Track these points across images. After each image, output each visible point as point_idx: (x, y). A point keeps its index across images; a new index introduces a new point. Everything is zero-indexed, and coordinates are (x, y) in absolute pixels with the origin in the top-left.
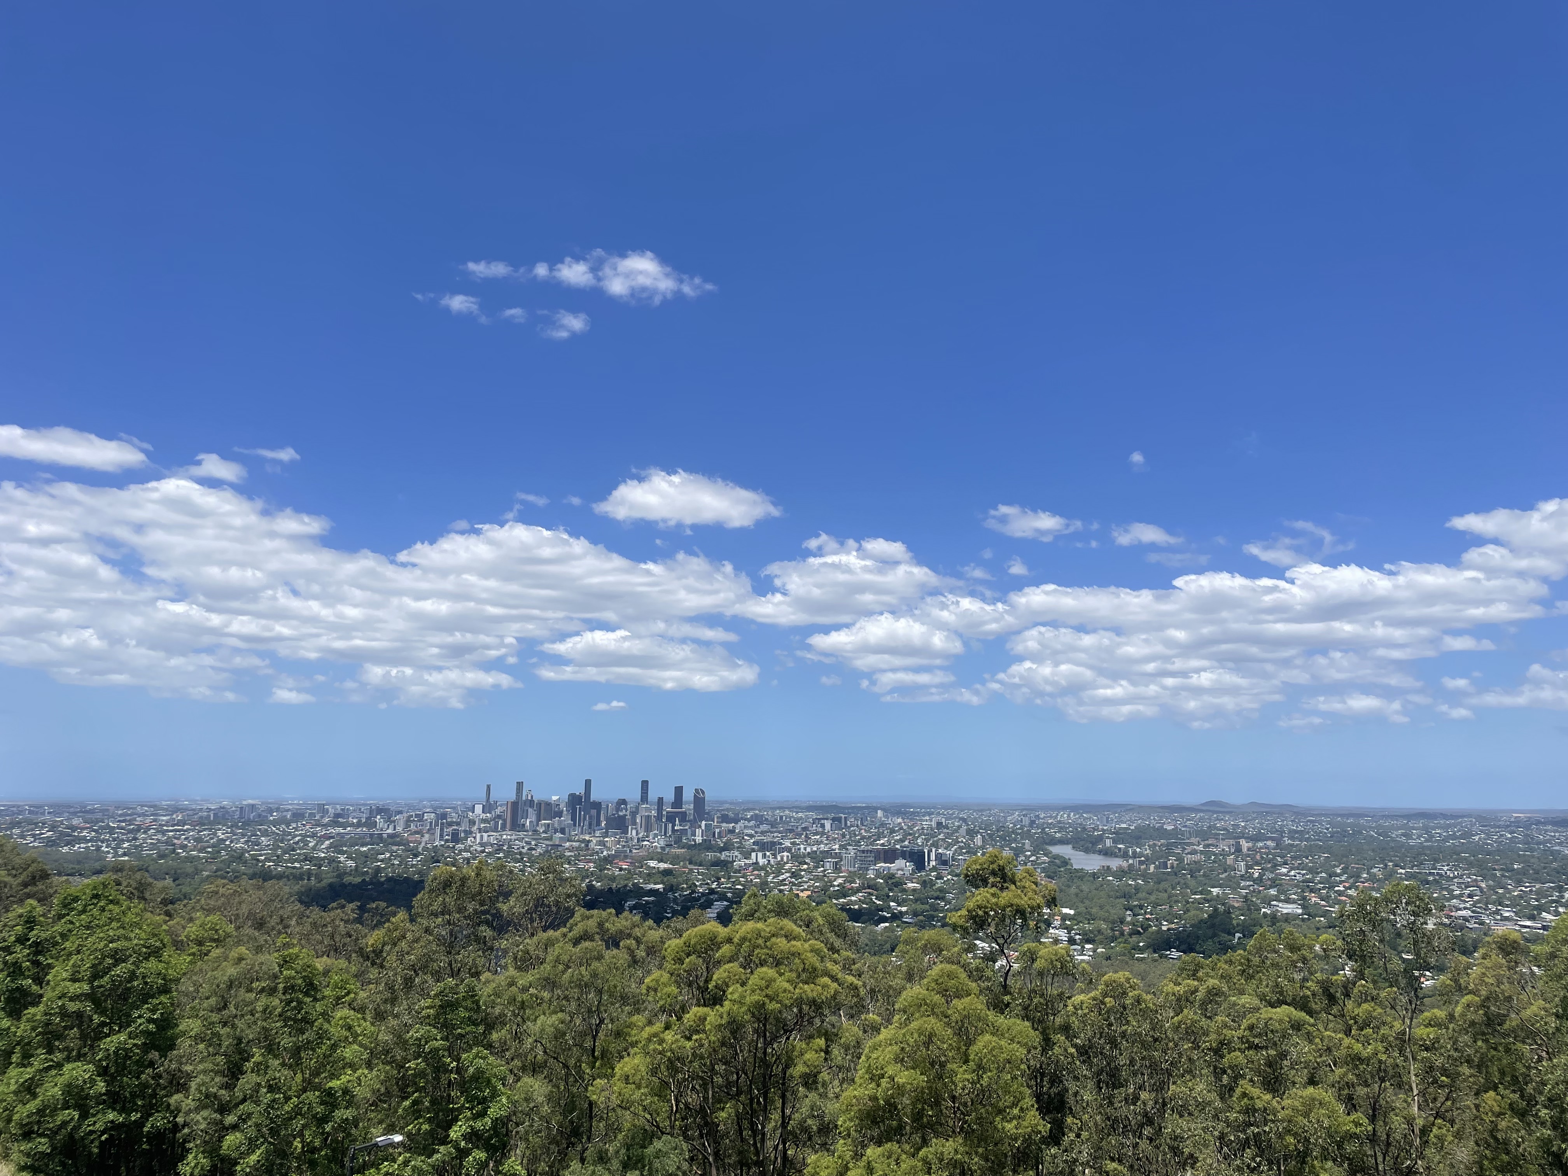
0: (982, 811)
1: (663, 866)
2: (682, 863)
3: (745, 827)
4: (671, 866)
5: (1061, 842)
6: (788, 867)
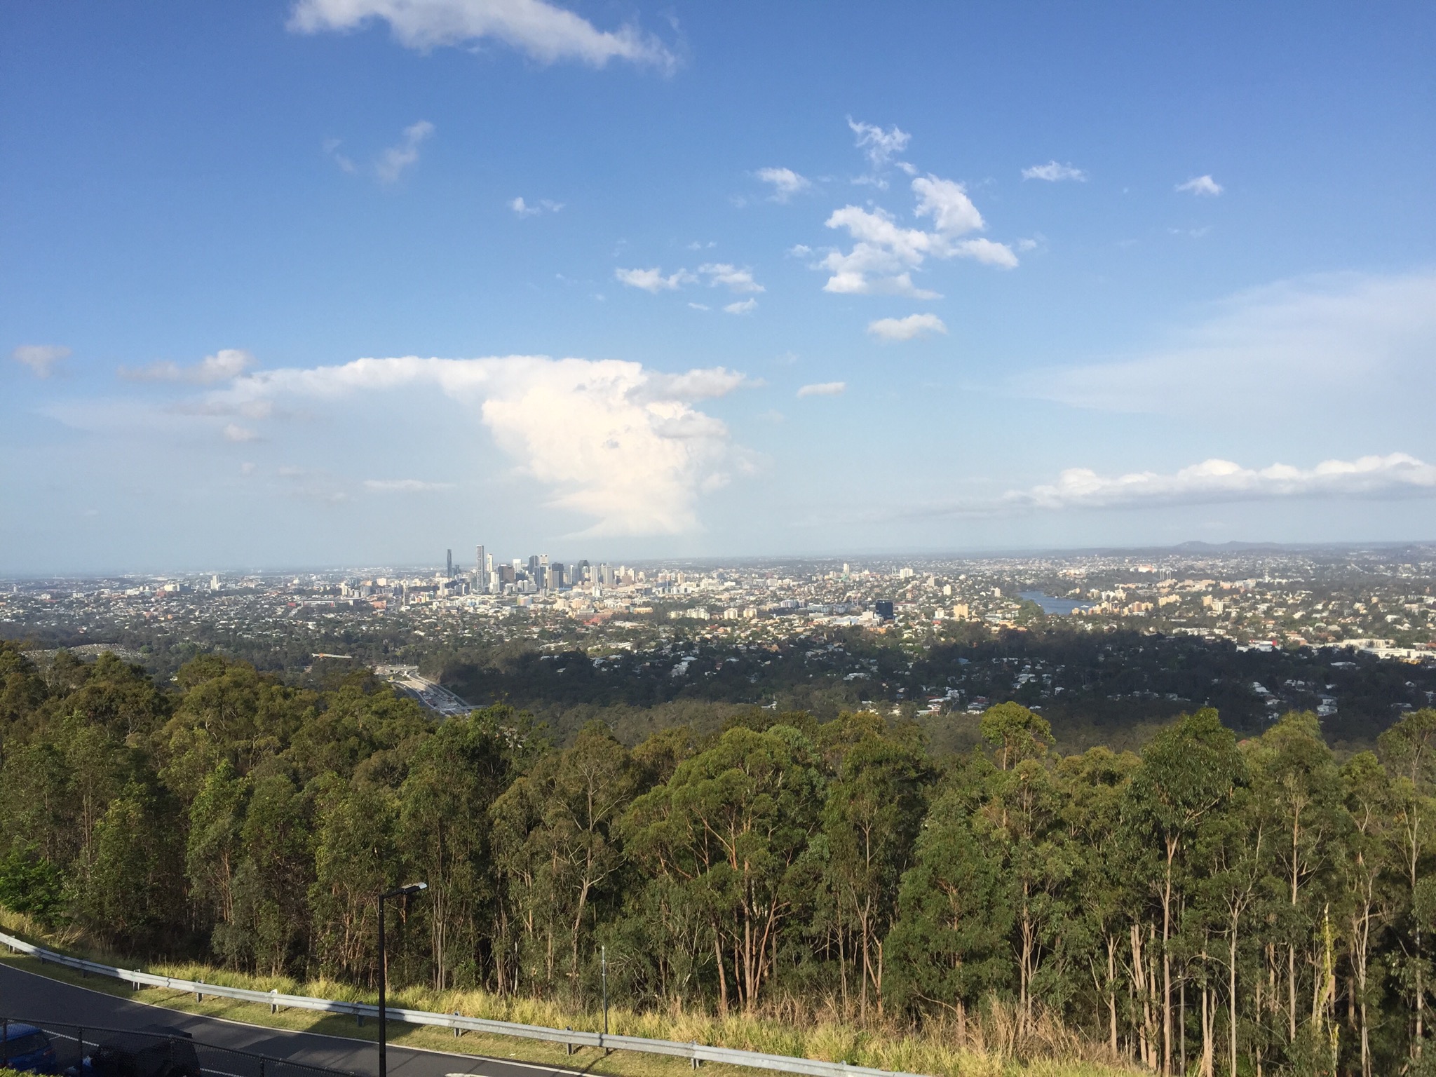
0: (949, 559)
1: (628, 625)
4: (636, 625)
5: (1032, 588)
6: (754, 622)
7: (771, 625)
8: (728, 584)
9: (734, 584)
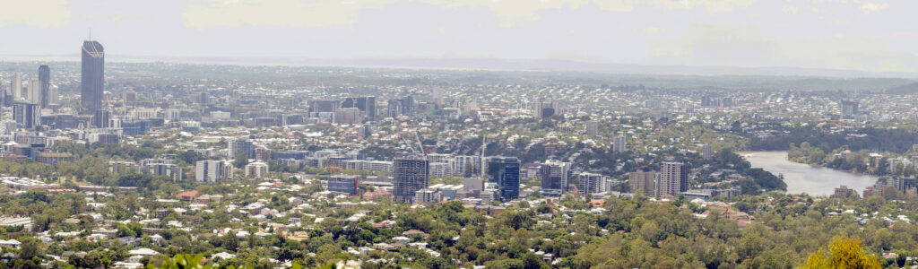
0: (626, 89)
2: (63, 180)
3: (183, 115)
4: (43, 184)
5: (768, 146)
6: (263, 187)
7: (295, 194)
8: (218, 115)
9: (227, 115)
